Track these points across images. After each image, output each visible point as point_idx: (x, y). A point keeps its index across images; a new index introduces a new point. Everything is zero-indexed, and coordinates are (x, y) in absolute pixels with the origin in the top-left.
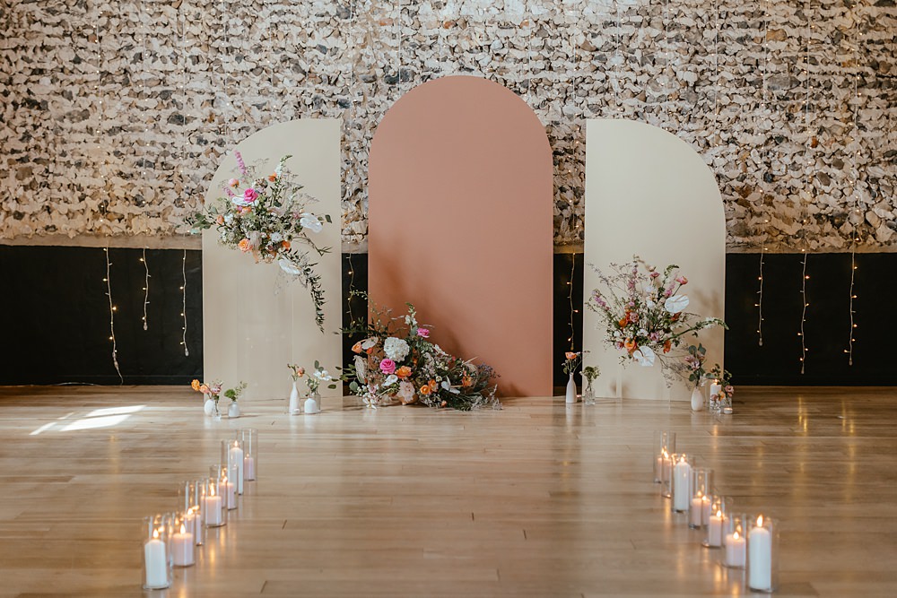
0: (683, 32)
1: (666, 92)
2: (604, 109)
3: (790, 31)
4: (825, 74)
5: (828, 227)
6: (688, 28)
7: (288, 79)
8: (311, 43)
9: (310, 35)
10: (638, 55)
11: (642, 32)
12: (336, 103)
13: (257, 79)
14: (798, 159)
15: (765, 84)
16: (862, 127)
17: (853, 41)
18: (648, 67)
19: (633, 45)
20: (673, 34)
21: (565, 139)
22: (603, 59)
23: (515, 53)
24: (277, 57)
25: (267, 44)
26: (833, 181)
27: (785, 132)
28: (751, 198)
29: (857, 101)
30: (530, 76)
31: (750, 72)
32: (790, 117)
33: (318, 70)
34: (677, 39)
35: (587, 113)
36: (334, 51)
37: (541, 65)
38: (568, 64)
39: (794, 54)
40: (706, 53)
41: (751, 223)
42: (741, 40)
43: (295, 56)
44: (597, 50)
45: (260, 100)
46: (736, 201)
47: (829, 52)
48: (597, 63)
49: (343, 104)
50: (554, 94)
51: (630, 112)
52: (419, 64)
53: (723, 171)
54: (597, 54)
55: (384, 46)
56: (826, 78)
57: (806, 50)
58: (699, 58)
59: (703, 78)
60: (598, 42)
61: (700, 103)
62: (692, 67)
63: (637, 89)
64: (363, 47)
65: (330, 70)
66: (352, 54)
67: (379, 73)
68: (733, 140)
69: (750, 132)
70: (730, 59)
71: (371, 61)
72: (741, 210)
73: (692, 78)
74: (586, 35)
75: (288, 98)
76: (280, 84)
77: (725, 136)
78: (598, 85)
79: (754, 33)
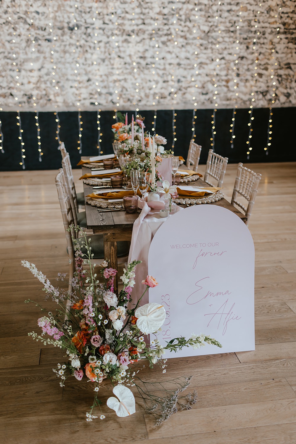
0: (203, 7)
1: (196, 36)
2: (168, 43)
3: (249, 7)
4: (263, 27)
5: (261, 96)
6: (205, 5)
7: (22, 28)
8: (32, 9)
9: (31, 6)
10: (183, 17)
11: (185, 6)
12: (46, 40)
13: (7, 27)
14: (250, 67)
15: (238, 32)
16: (277, 52)
17: (276, 12)
18: (188, 23)
19: (181, 13)
20: (199, 7)
21: (151, 57)
22: (167, 19)
23: (128, 16)
24: (16, 17)
25: (10, 10)
26: (264, 77)
27: (245, 54)
28: (230, 84)
29: (276, 40)
30: (135, 28)
31: (232, 26)
32: (248, 48)
33: (36, 23)
34: (201, 10)
35: (161, 45)
36: (43, 14)
37: (140, 22)
38: (152, 22)
39: (250, 18)
40: (213, 17)
41: (229, 95)
42: (229, 11)
43: (24, 16)
44: (165, 15)
45: (9, 38)
46: (224, 86)
47: (265, 17)
48: (165, 22)
49: (49, 41)
50: (146, 36)
51: (180, 45)
52: (84, 21)
53: (218, 72)
54: (165, 17)
55: (67, 12)
56: (263, 29)
57: (256, 16)
58: (210, 19)
59: (211, 29)
60: (166, 11)
61: (210, 41)
62: (207, 23)
63: (183, 34)
64: (57, 12)
65: (42, 24)
66: (51, 15)
67: (66, 25)
68: (223, 58)
69: (230, 54)
70: (223, 20)
71: (62, 19)
72: (225, 89)
73: (206, 29)
74: (160, 7)
75: (23, 37)
76: (18, 31)
77: (220, 56)
78: (165, 32)
79: (234, 8)
